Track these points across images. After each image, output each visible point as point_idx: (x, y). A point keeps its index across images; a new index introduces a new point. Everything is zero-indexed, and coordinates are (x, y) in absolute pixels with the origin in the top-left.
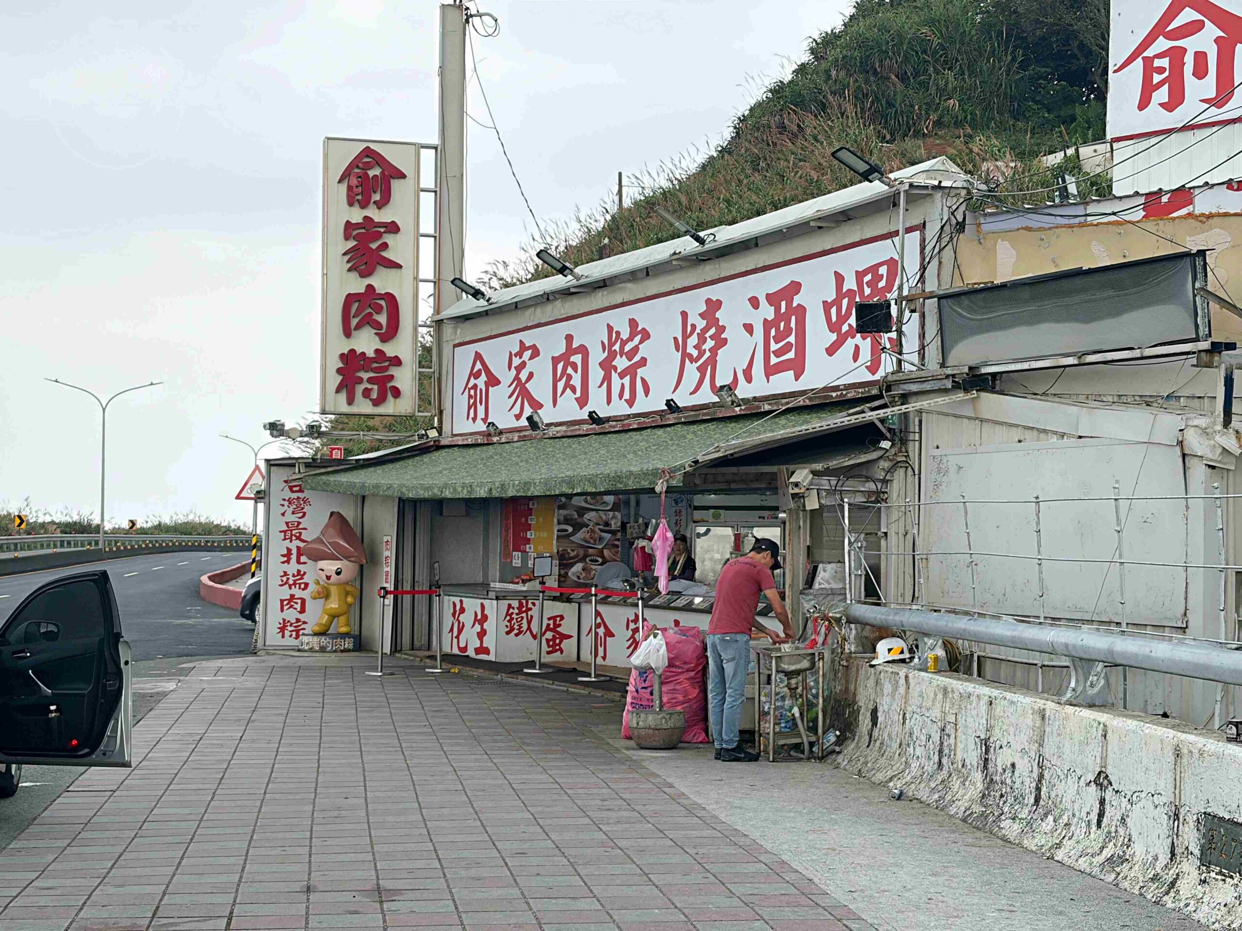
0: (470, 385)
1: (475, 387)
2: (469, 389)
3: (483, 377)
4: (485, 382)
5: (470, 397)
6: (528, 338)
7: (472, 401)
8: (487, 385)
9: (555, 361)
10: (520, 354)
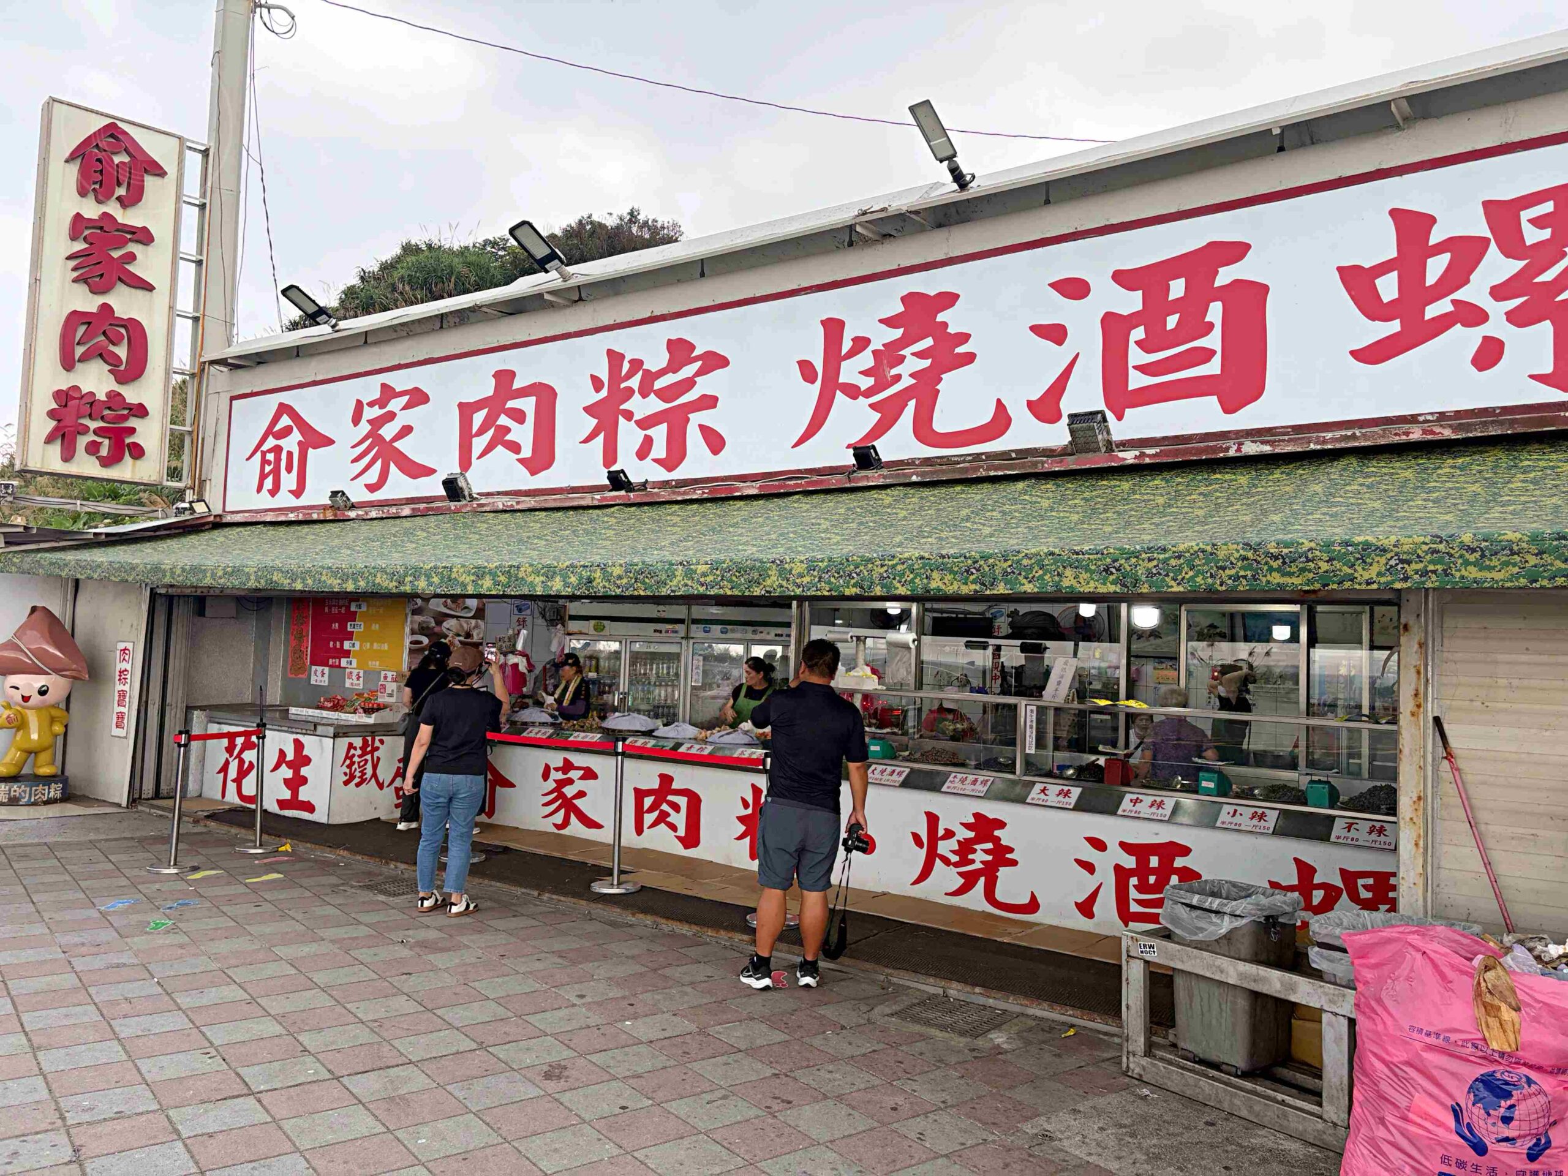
0: (265, 448)
1: (277, 450)
2: (264, 454)
3: (296, 436)
4: (300, 443)
5: (264, 462)
6: (400, 380)
7: (268, 469)
8: (303, 448)
9: (466, 410)
10: (381, 402)
